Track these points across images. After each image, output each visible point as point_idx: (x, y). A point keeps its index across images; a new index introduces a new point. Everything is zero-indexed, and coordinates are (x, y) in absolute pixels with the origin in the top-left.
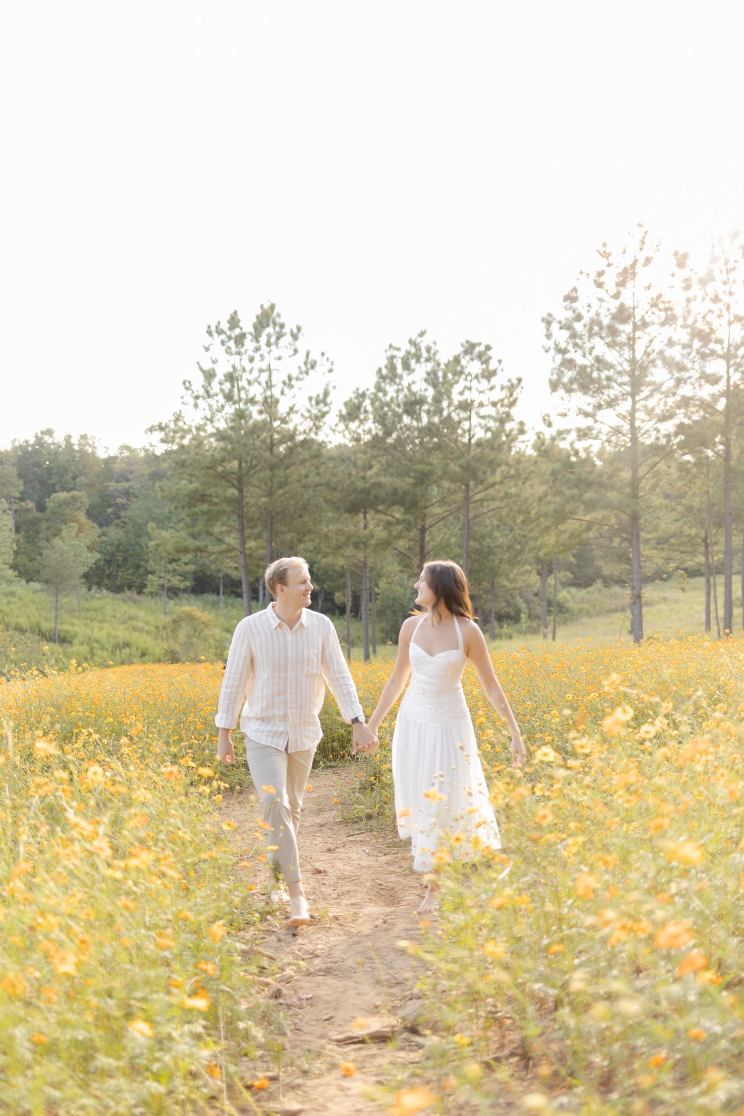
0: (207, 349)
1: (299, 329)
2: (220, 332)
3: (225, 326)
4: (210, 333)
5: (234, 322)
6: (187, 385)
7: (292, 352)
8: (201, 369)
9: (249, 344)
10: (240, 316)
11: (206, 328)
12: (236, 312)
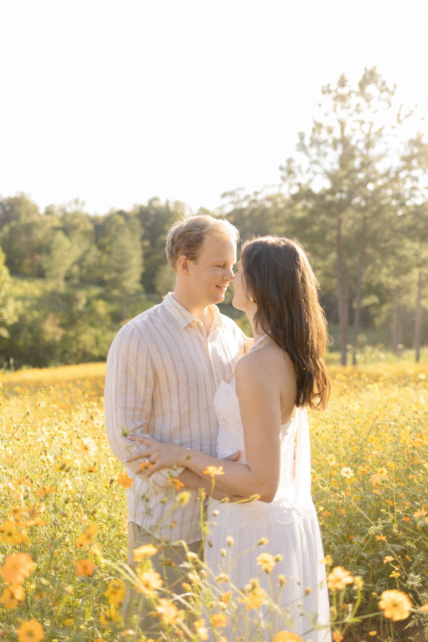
0: (320, 105)
1: (395, 86)
2: (330, 92)
3: (333, 87)
4: (324, 92)
5: (342, 83)
6: (302, 136)
7: (388, 106)
8: (315, 122)
9: (354, 100)
10: (347, 77)
11: (321, 88)
12: (343, 74)
